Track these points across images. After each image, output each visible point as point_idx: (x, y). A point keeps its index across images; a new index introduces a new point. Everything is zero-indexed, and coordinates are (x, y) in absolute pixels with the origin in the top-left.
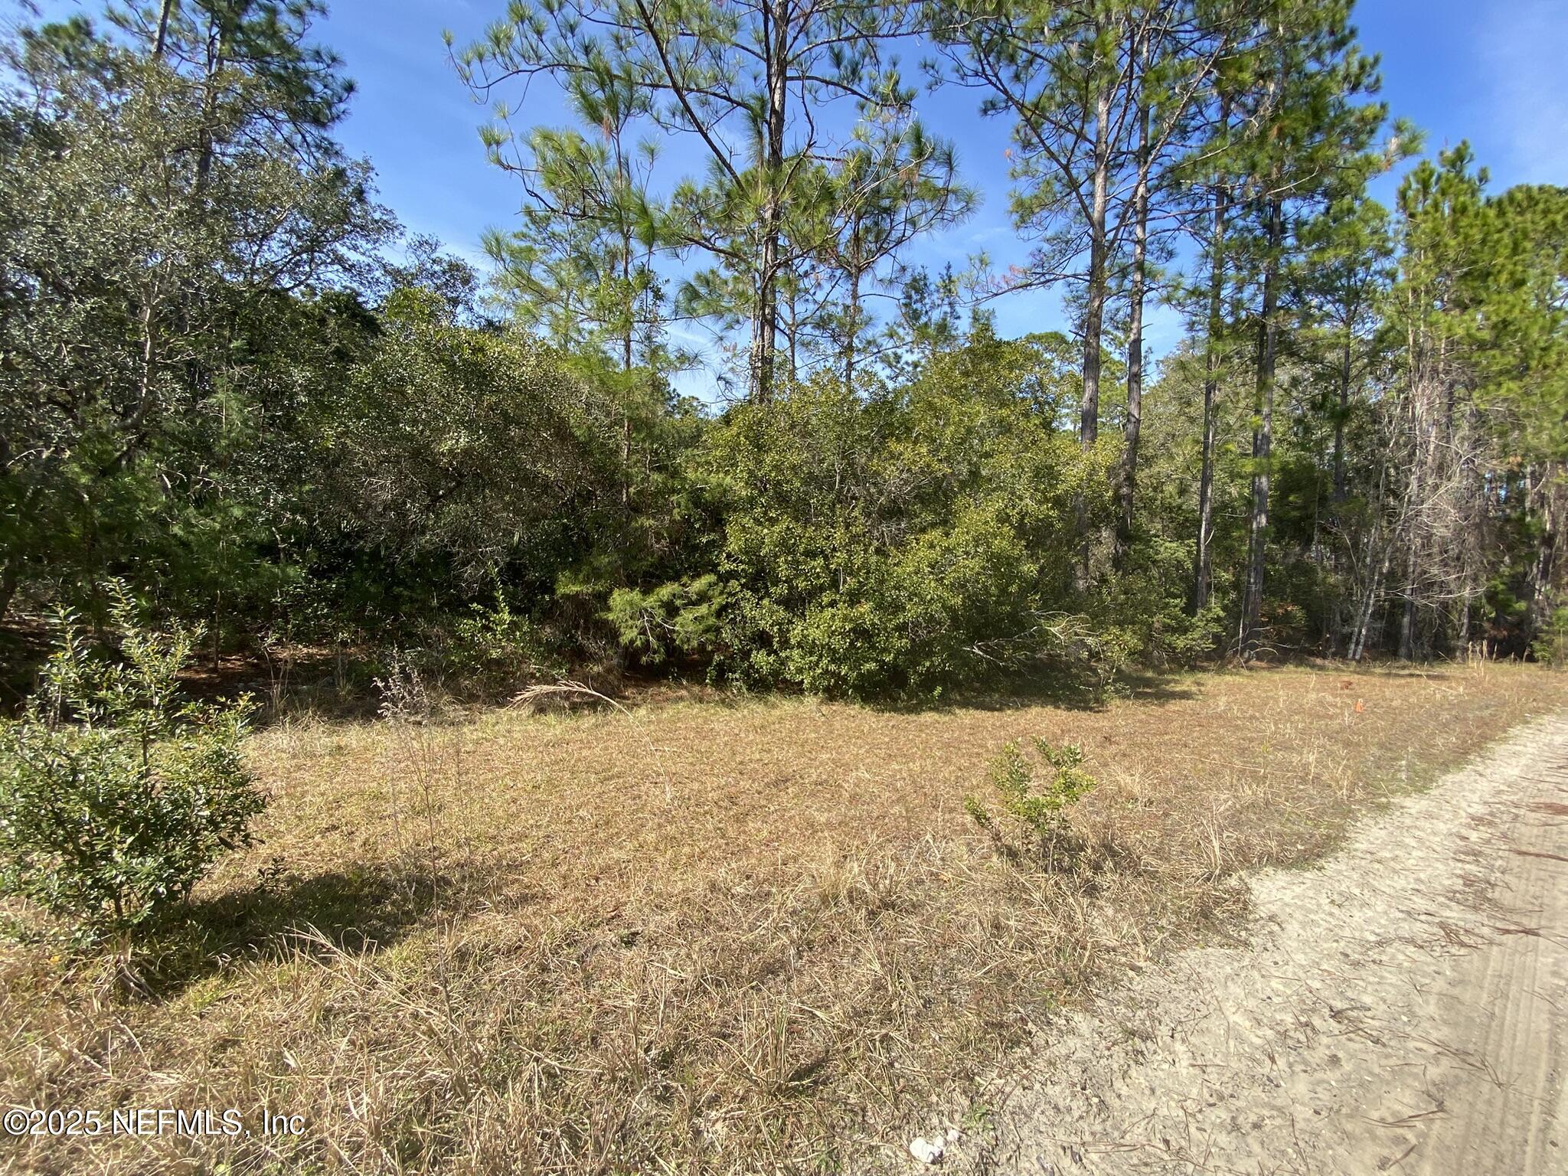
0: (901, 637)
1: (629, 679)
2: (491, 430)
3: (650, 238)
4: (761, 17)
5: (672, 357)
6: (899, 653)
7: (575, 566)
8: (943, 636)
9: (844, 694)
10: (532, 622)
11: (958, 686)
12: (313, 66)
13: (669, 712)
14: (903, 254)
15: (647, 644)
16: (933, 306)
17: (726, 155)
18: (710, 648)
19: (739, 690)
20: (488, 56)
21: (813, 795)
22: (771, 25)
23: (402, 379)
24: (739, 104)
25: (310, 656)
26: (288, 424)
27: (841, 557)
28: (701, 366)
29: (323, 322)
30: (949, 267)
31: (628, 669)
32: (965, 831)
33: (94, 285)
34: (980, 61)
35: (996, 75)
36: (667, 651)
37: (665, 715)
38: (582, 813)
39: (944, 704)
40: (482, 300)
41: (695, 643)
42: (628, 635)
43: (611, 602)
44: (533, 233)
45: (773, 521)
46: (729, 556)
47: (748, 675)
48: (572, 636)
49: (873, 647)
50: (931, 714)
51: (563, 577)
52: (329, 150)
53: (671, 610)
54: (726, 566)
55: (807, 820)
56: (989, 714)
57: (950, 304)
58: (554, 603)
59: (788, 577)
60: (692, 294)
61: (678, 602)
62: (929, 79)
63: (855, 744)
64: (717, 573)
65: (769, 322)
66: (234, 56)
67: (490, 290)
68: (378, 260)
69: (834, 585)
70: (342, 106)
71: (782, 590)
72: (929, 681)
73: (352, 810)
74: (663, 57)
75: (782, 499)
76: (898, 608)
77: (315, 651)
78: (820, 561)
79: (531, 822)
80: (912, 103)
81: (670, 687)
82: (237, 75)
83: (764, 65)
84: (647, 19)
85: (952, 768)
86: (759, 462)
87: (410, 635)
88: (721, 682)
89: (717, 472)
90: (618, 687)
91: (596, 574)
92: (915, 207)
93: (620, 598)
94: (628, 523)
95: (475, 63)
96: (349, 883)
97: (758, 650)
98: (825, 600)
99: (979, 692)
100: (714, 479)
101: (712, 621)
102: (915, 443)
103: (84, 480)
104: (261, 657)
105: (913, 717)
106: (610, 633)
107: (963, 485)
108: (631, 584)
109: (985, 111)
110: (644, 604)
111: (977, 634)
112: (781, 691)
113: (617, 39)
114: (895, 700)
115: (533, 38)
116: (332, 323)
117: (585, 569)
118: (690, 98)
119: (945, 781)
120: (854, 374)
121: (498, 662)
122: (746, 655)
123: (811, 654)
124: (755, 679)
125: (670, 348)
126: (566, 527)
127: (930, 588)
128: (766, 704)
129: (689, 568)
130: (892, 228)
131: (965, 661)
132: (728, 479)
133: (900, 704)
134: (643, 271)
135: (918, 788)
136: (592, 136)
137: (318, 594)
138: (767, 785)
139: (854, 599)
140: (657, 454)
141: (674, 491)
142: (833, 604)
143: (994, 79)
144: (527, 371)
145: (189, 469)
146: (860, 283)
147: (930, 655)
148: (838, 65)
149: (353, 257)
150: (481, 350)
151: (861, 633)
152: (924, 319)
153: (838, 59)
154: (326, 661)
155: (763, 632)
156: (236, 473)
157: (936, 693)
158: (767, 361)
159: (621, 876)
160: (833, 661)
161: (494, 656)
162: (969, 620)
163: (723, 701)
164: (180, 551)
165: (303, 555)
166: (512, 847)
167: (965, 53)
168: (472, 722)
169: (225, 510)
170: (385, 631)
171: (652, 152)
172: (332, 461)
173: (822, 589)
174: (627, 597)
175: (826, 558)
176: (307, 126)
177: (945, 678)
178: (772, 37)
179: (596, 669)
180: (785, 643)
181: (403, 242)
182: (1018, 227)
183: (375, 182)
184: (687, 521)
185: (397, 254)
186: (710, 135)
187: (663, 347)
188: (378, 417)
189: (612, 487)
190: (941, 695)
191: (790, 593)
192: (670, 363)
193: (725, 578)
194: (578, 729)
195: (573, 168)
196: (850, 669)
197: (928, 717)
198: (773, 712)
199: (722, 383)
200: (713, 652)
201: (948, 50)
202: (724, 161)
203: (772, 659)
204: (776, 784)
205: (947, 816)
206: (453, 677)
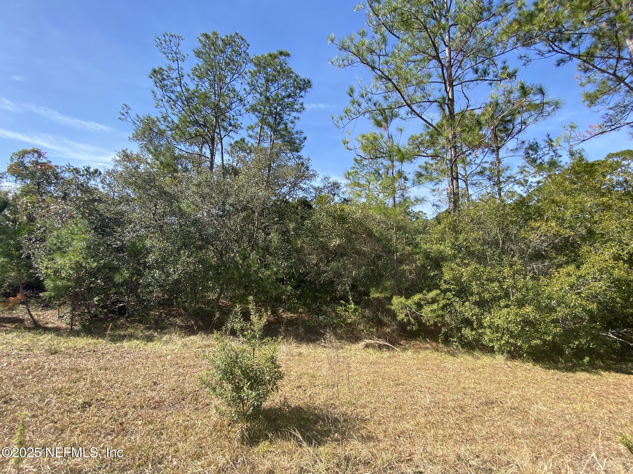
0: (556, 327)
1: (402, 336)
2: (347, 237)
3: (402, 160)
4: (440, 70)
5: (413, 201)
6: (555, 335)
7: (377, 286)
8: (585, 327)
9: (521, 356)
10: (362, 308)
11: (600, 356)
12: (296, 136)
13: (422, 354)
14: (522, 136)
15: (409, 321)
16: (544, 155)
17: (430, 121)
18: (439, 325)
19: (457, 347)
20: (344, 118)
21: (510, 415)
22: (445, 71)
23: (319, 223)
24: (433, 102)
25: (291, 317)
26: (288, 241)
27: (509, 282)
28: (425, 202)
29: (297, 208)
30: (548, 135)
31: (401, 331)
32: (620, 455)
33: (245, 208)
34: (551, 46)
35: (561, 49)
36: (419, 325)
37: (420, 356)
38: (389, 400)
39: (592, 368)
40: (343, 192)
41: (432, 322)
42: (401, 316)
43: (392, 302)
44: (357, 166)
45: (467, 265)
46: (445, 281)
47: (461, 340)
48: (377, 315)
49: (537, 331)
50: (584, 373)
51: (372, 290)
52: (300, 158)
53: (419, 306)
54: (444, 286)
55: (509, 430)
56: (626, 376)
57: (554, 151)
58: (369, 300)
59: (478, 292)
60: (420, 175)
61: (422, 302)
62: (523, 62)
63: (533, 387)
64: (440, 289)
65: (455, 178)
66: (277, 138)
67: (345, 189)
68: (311, 186)
69: (507, 295)
70: (303, 144)
71: (476, 298)
72: (579, 353)
73: (305, 380)
74: (403, 97)
75: (471, 254)
76: (552, 310)
77: (292, 315)
78: (496, 284)
79: (368, 400)
80: (517, 74)
81: (421, 342)
82: (278, 143)
83: (443, 85)
84: (396, 87)
85: (604, 411)
86: (457, 239)
87: (321, 311)
88: (447, 341)
89: (436, 244)
90: (398, 339)
91: (385, 289)
92: (525, 115)
93: (396, 300)
94: (397, 268)
95: (340, 121)
96: (306, 412)
97: (466, 327)
98: (502, 304)
99: (618, 362)
100: (435, 247)
101: (440, 312)
102: (547, 221)
103: (241, 262)
104: (278, 316)
105: (570, 374)
106: (393, 315)
107: (583, 239)
108: (400, 294)
109: (559, 65)
110: (407, 303)
111: (610, 325)
112: (481, 350)
113: (385, 97)
114: (556, 362)
115: (357, 107)
116: (299, 208)
117: (381, 287)
118: (414, 107)
119: (601, 419)
120: (502, 194)
121: (350, 324)
122: (459, 329)
123: (497, 332)
124: (465, 342)
125: (411, 197)
126: (372, 270)
127: (572, 298)
128: (473, 356)
129: (426, 286)
130: (514, 127)
131: (604, 342)
132: (442, 247)
133: (560, 365)
134: (399, 172)
135: (582, 422)
136: (378, 131)
137: (294, 295)
138: (481, 404)
139: (521, 304)
140: (408, 239)
141: (417, 253)
142: (507, 306)
143: (560, 51)
144: (358, 215)
145: (264, 256)
146: (500, 152)
147: (577, 338)
148: (477, 73)
149: (305, 186)
150: (343, 210)
151: (527, 322)
152: (539, 161)
153: (476, 71)
154: (297, 319)
155: (468, 318)
156: (275, 257)
157: (585, 361)
158: (456, 194)
159: (410, 437)
160: (511, 337)
161: (349, 322)
162: (603, 317)
163: (449, 352)
164: (261, 282)
165: (290, 281)
166: (362, 410)
167: (542, 46)
168: (342, 348)
169: (272, 269)
170: (313, 309)
171: (401, 130)
172: (299, 251)
173: (500, 298)
174: (399, 300)
175: (499, 282)
176: (294, 153)
177: (590, 352)
178: (446, 75)
179: (387, 330)
180: (481, 325)
181: (319, 179)
182: (590, 106)
183: (311, 163)
184: (423, 266)
185: (317, 183)
186: (423, 116)
187: (408, 198)
188: (312, 236)
189: (389, 253)
190: (589, 362)
191: (480, 299)
192: (412, 203)
193: (445, 291)
194: (382, 358)
195: (372, 144)
196: (523, 343)
197: (582, 375)
198: (478, 361)
199: (435, 207)
200: (441, 327)
201: (532, 48)
202: (429, 124)
203: (474, 333)
204: (486, 404)
205: (605, 443)
206: (334, 329)
